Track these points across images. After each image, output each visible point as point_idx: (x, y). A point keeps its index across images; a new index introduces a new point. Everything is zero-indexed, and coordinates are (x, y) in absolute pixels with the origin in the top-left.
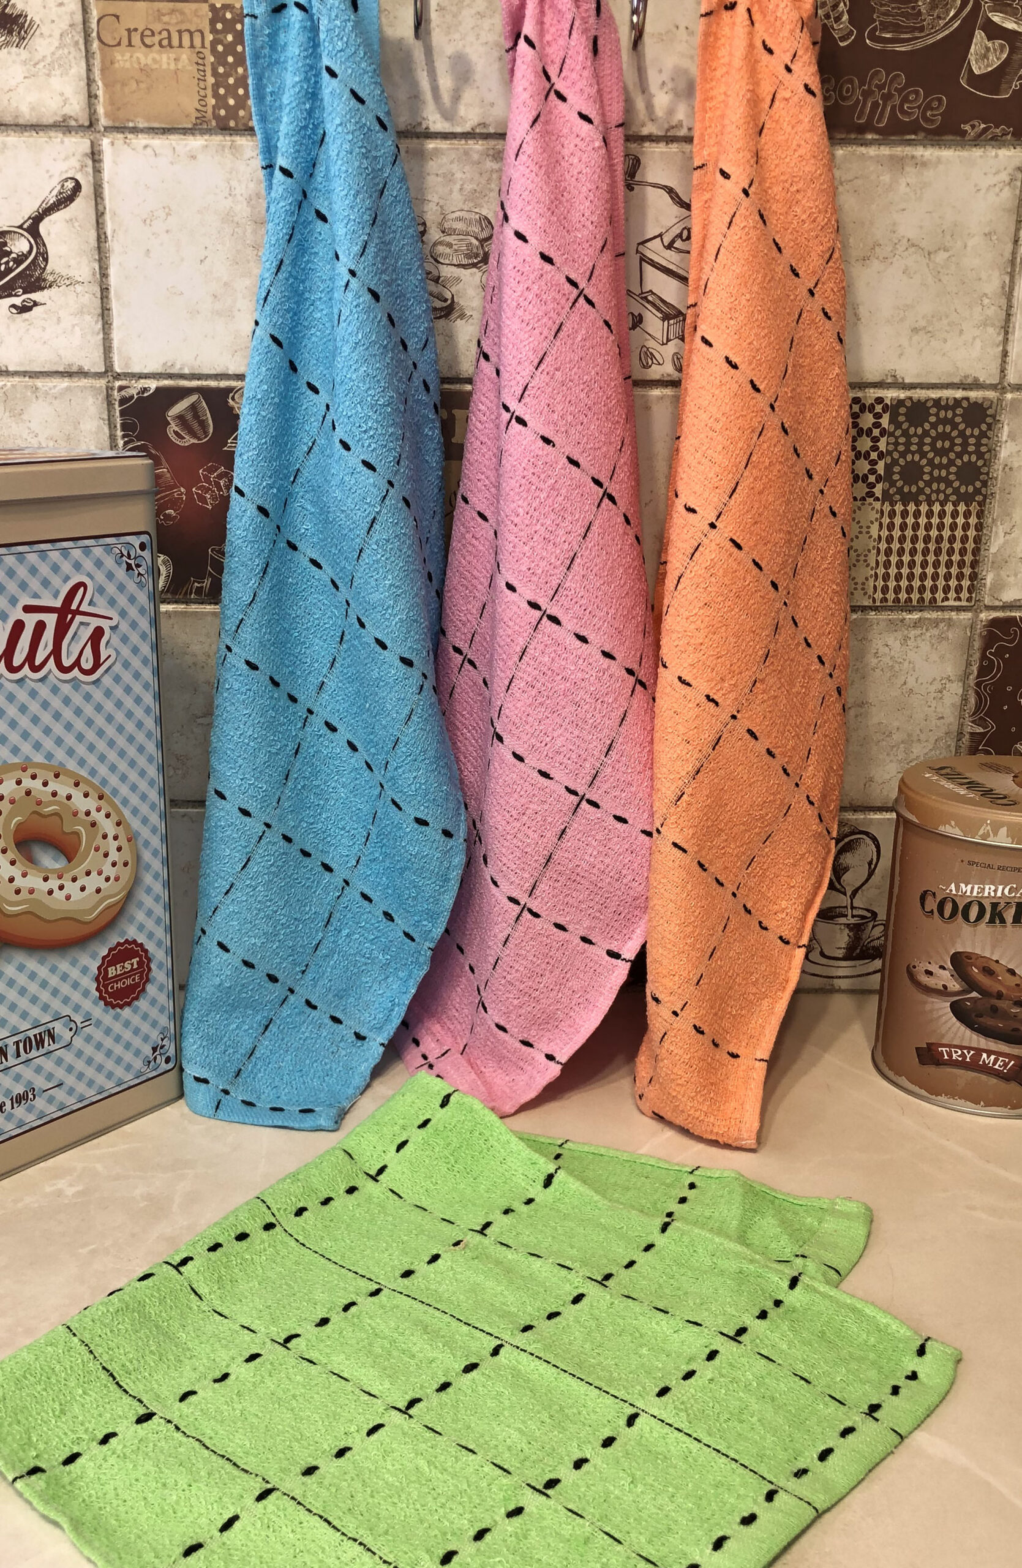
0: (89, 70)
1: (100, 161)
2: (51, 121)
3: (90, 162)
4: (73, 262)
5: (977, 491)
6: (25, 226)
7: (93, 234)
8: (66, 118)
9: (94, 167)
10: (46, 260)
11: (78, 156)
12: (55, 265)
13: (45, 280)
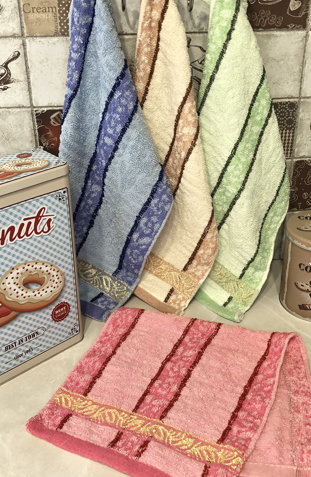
0: (21, 20)
1: (25, 46)
2: (10, 35)
3: (22, 47)
4: (18, 75)
5: (292, 127)
6: (3, 65)
7: (25, 67)
8: (14, 34)
9: (24, 48)
10: (10, 75)
11: (19, 45)
12: (13, 76)
13: (10, 81)
